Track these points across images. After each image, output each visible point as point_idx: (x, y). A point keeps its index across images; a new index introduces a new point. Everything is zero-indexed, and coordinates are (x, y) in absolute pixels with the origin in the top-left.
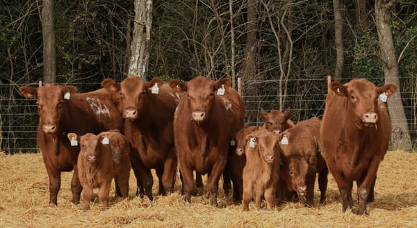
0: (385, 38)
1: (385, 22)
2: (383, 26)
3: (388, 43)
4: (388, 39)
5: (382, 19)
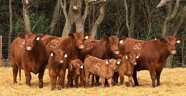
0: (27, 21)
1: (27, 14)
2: (26, 15)
3: (28, 23)
4: (28, 21)
5: (26, 13)
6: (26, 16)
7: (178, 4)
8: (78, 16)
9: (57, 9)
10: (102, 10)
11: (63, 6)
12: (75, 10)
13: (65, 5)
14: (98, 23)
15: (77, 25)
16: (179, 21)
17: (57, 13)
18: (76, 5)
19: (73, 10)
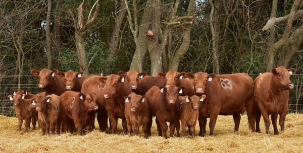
6: (80, 46)
7: (291, 25)
8: (155, 44)
9: (115, 35)
10: (186, 36)
11: (133, 31)
12: (150, 36)
13: (136, 29)
14: (181, 54)
15: (152, 57)
16: (291, 48)
17: (116, 40)
18: (151, 30)
19: (147, 35)
